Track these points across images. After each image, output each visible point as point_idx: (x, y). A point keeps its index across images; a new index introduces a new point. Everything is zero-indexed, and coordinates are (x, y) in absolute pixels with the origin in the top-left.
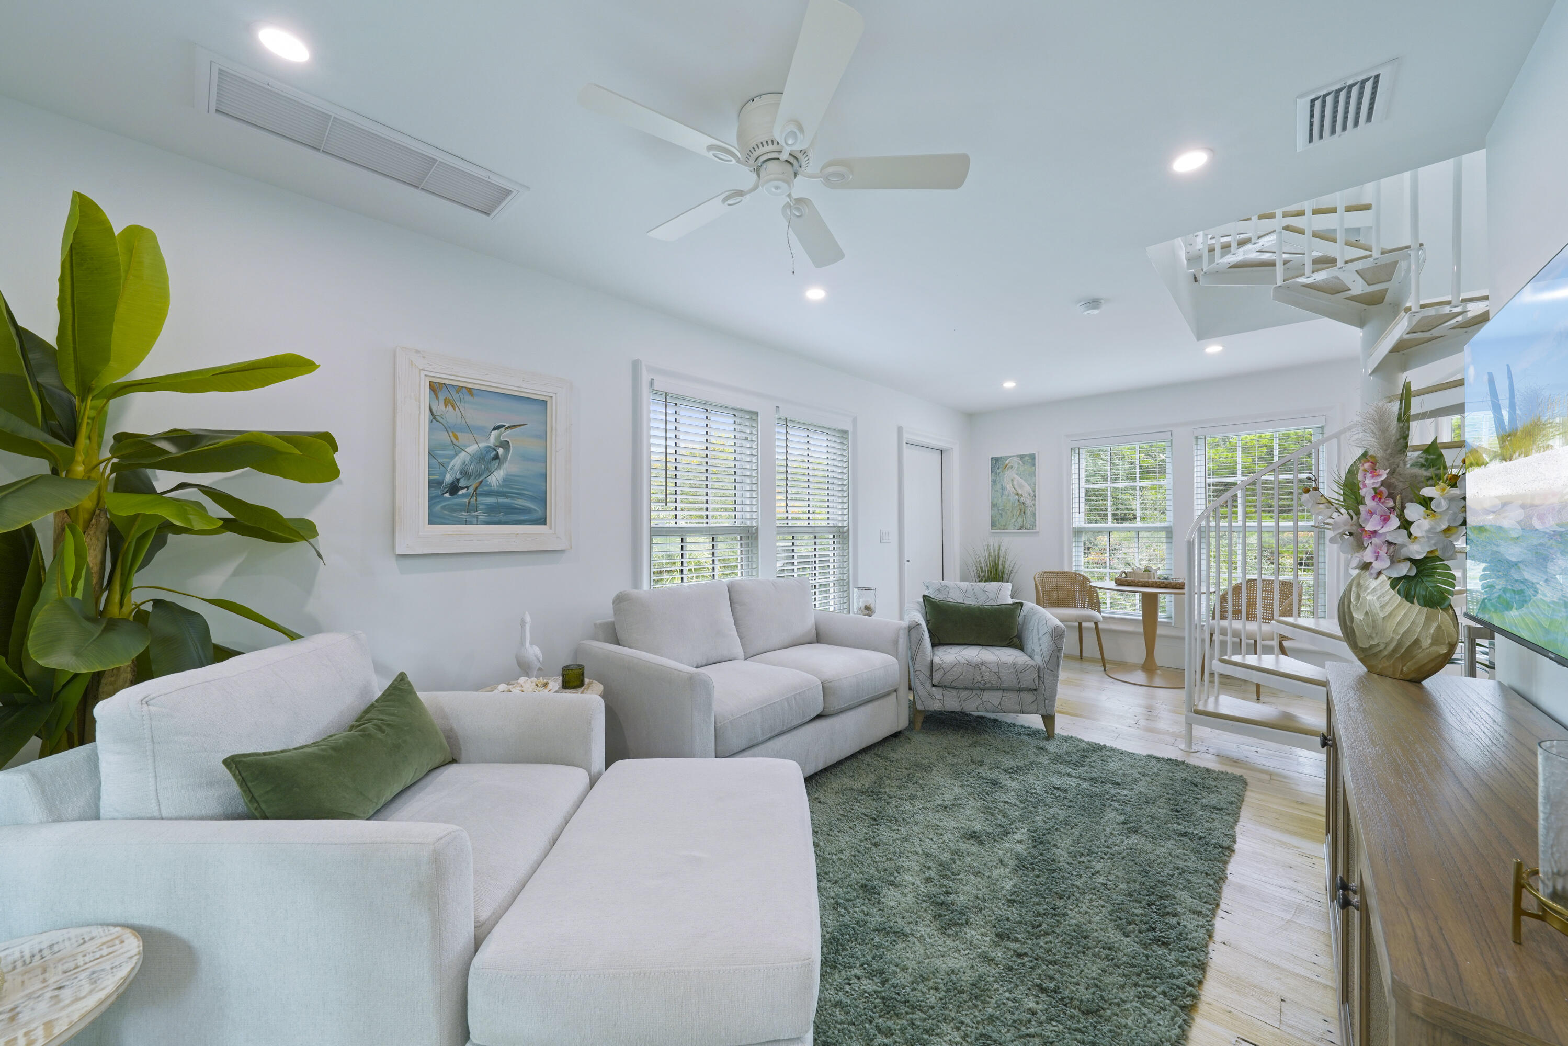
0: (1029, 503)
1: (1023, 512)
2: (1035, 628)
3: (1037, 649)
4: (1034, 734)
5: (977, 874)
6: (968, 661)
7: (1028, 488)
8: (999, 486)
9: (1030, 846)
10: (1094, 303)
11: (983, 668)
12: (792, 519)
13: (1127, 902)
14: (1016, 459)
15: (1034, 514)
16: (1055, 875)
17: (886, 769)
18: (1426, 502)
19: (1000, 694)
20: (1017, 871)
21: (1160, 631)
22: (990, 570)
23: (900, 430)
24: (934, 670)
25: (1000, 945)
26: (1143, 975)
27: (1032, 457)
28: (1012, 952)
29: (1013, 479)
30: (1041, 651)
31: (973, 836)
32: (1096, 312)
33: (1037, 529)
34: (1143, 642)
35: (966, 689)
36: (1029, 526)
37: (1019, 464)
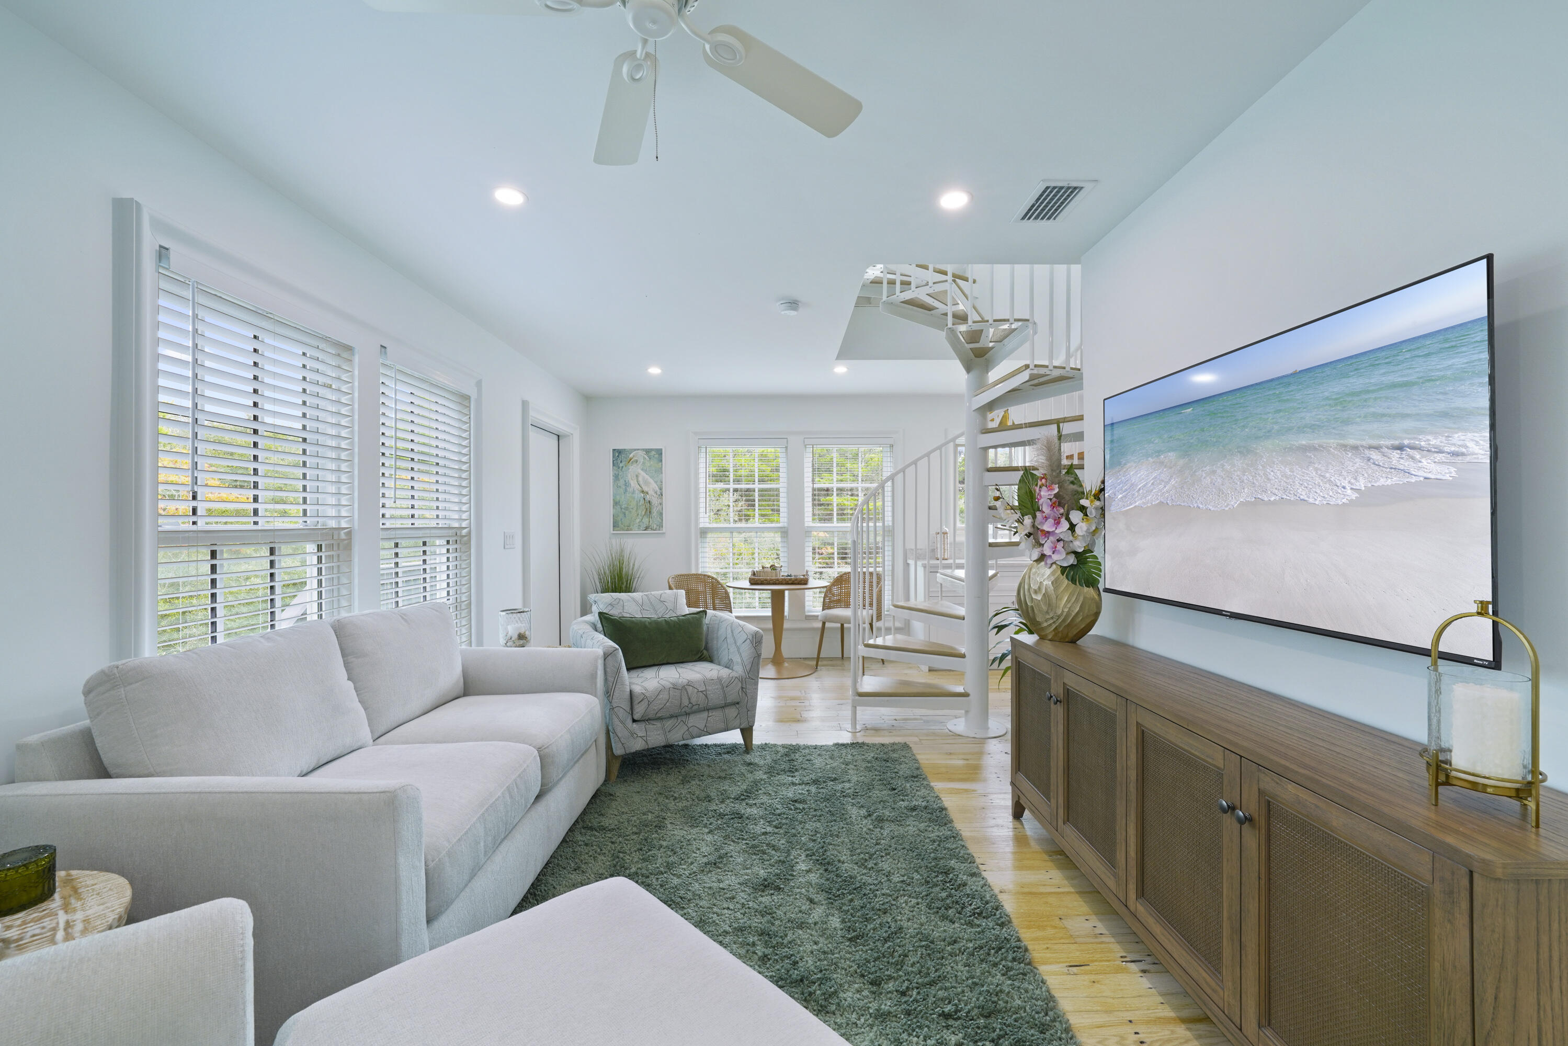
0: (655, 501)
1: (649, 512)
2: (729, 636)
3: (736, 659)
4: (733, 750)
5: (801, 926)
6: (673, 684)
7: (654, 486)
8: (621, 482)
9: (821, 871)
10: (793, 304)
11: (690, 689)
12: (392, 517)
13: (931, 890)
14: (642, 453)
15: (661, 514)
16: (864, 891)
17: (613, 843)
18: (1083, 509)
19: (705, 714)
20: (832, 903)
21: (786, 625)
22: (613, 578)
23: (525, 405)
24: (635, 702)
25: (881, 993)
26: (993, 952)
27: (659, 452)
28: (895, 993)
29: (637, 474)
30: (742, 660)
31: (765, 886)
32: (793, 313)
33: (664, 530)
34: (773, 637)
35: (671, 717)
36: (655, 526)
37: (644, 458)
